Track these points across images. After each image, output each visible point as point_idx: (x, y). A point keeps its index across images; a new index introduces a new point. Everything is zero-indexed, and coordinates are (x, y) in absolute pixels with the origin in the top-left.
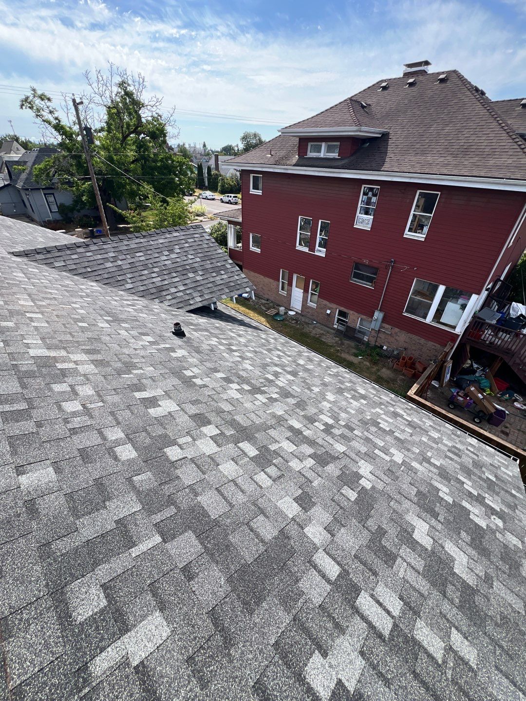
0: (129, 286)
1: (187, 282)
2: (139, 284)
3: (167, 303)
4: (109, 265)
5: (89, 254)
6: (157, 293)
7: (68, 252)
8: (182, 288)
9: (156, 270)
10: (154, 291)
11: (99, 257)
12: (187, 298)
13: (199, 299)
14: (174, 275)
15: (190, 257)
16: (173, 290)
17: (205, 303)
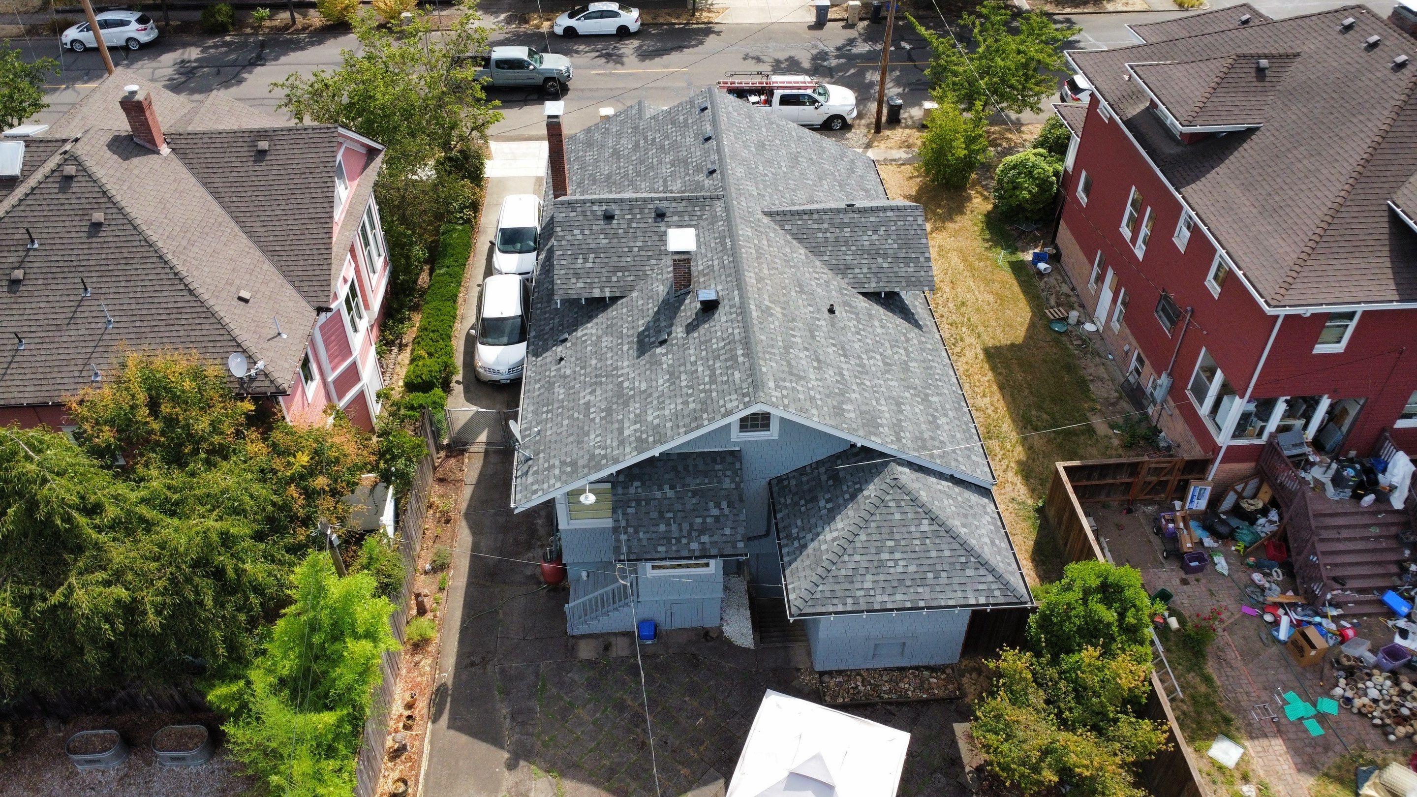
0: (826, 258)
1: (873, 266)
2: (835, 258)
3: (846, 280)
4: (820, 235)
5: (810, 222)
6: (842, 270)
7: (797, 217)
8: (865, 271)
9: (853, 248)
10: (842, 267)
11: (816, 226)
12: (865, 280)
13: (873, 285)
14: (866, 256)
15: (890, 241)
16: (857, 271)
17: (878, 290)
